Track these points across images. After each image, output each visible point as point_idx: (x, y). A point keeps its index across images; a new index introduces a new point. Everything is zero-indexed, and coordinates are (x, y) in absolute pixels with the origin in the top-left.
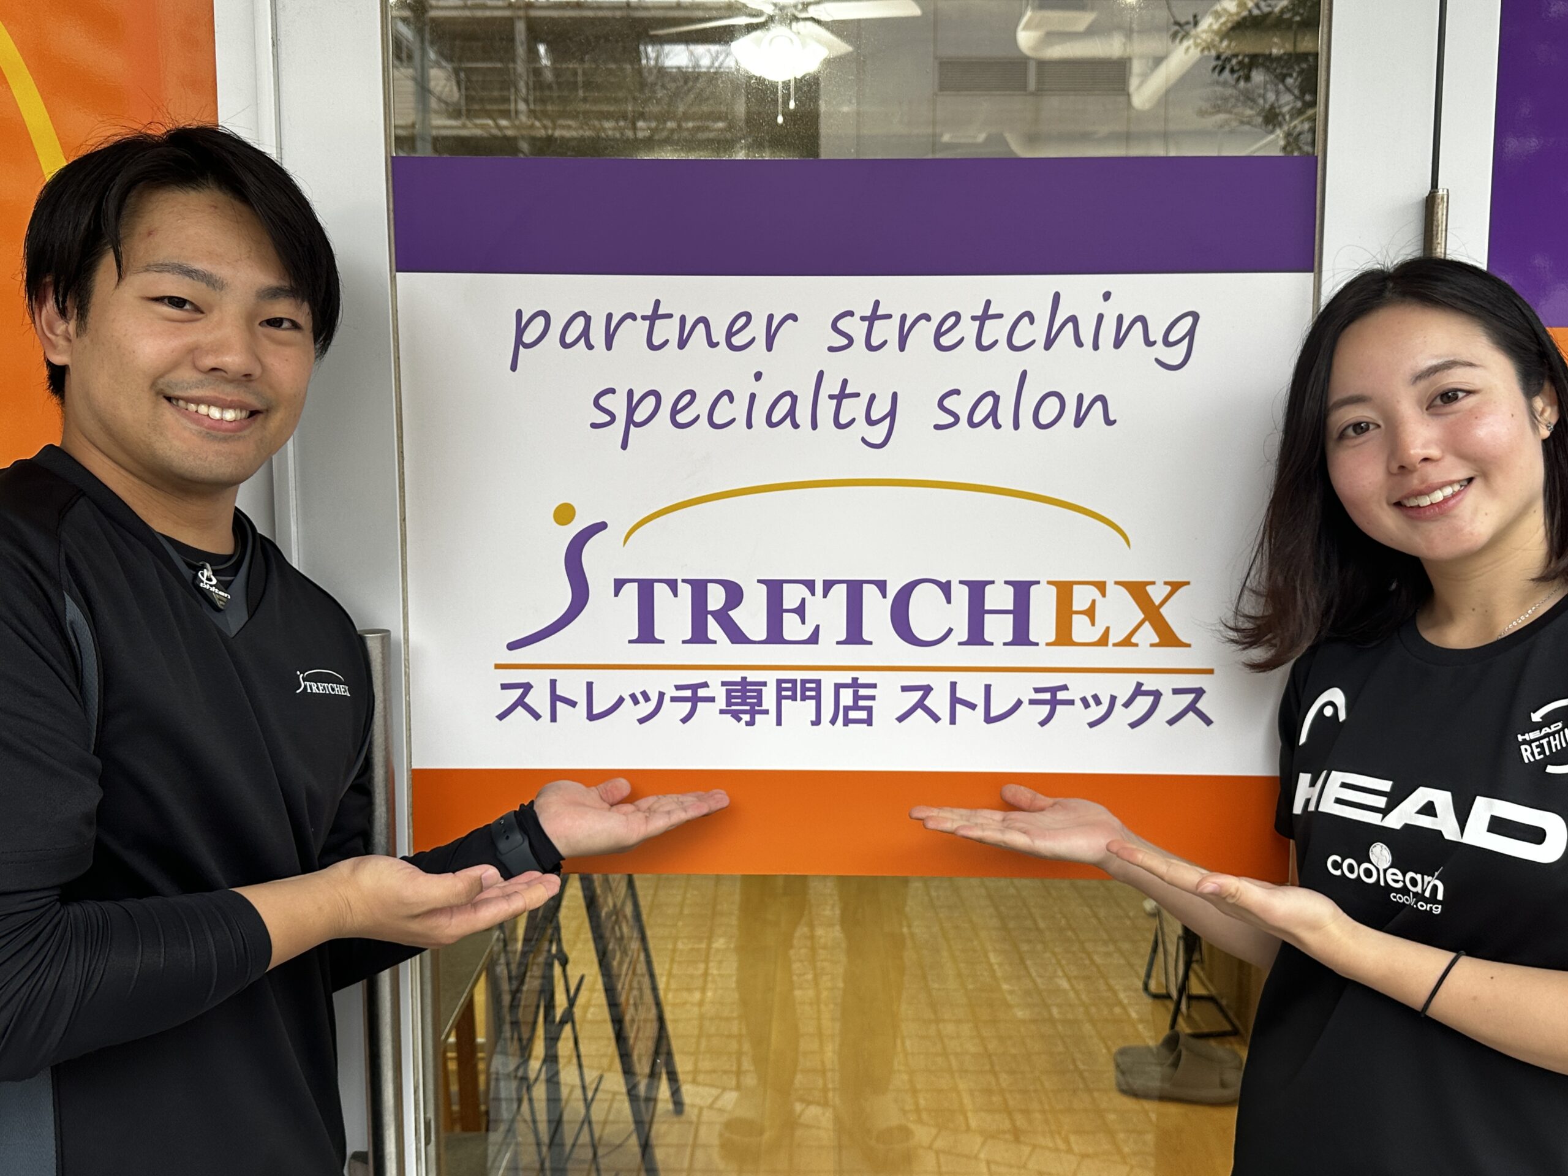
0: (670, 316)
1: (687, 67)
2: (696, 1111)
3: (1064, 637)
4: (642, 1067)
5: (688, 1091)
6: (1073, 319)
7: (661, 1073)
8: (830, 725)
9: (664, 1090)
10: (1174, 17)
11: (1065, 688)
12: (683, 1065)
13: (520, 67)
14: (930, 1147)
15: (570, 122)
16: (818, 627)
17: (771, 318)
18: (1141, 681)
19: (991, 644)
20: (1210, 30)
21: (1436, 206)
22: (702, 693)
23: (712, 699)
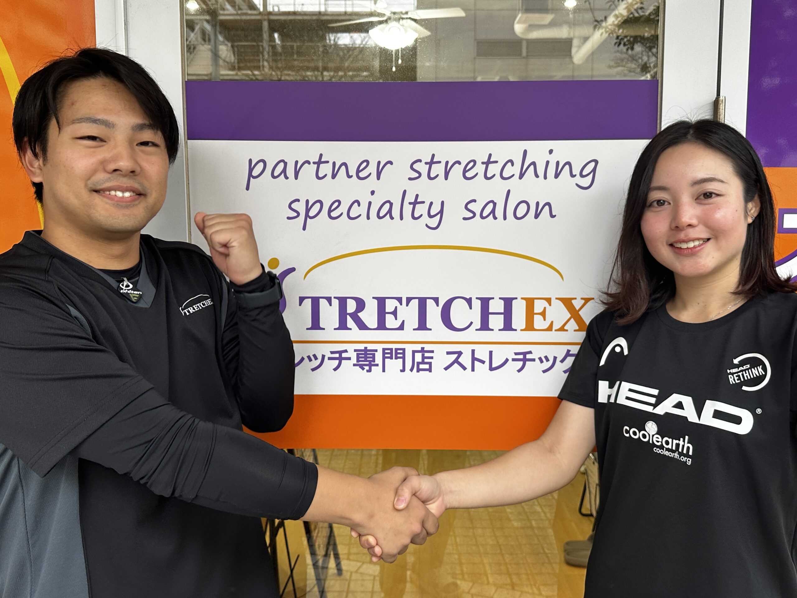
0: (328, 162)
1: (349, 44)
2: (349, 574)
3: (530, 326)
4: (321, 552)
5: (344, 564)
6: (534, 164)
7: (330, 554)
8: (410, 372)
9: (332, 563)
10: (594, 17)
11: (530, 352)
12: (342, 549)
13: (265, 44)
14: (469, 592)
15: (290, 72)
16: (403, 321)
17: (379, 163)
18: (569, 349)
19: (493, 330)
20: (613, 24)
21: (719, 105)
22: (344, 355)
23: (349, 359)
